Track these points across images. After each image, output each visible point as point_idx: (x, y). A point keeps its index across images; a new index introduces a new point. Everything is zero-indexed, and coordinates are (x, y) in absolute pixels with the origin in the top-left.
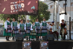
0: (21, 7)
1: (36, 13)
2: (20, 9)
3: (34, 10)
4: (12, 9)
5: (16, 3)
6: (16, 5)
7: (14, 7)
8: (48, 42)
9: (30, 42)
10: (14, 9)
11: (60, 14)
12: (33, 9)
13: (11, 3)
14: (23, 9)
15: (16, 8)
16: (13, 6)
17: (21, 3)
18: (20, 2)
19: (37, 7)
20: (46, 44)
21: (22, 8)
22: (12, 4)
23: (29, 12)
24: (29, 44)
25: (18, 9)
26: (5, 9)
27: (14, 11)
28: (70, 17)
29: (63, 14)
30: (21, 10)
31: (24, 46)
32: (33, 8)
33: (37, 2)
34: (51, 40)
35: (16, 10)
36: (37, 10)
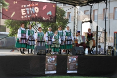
0: (34, 12)
1: (52, 20)
2: (33, 14)
3: (50, 17)
4: (23, 14)
5: (28, 6)
6: (28, 9)
7: (26, 11)
8: (77, 56)
9: (56, 56)
10: (25, 14)
11: (83, 22)
12: (49, 15)
13: (22, 6)
14: (36, 15)
15: (28, 13)
16: (24, 9)
17: (34, 7)
18: (33, 5)
19: (54, 13)
20: (75, 59)
21: (36, 13)
22: (23, 8)
23: (44, 18)
24: (54, 59)
25: (31, 14)
26: (14, 13)
27: (25, 17)
28: (97, 27)
29: (87, 22)
30: (34, 16)
31: (48, 60)
32: (50, 13)
33: (54, 6)
34: (80, 55)
35: (29, 15)
36: (54, 16)
